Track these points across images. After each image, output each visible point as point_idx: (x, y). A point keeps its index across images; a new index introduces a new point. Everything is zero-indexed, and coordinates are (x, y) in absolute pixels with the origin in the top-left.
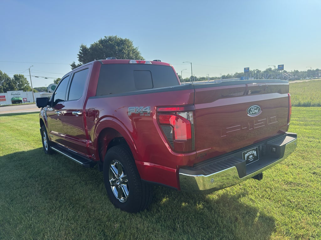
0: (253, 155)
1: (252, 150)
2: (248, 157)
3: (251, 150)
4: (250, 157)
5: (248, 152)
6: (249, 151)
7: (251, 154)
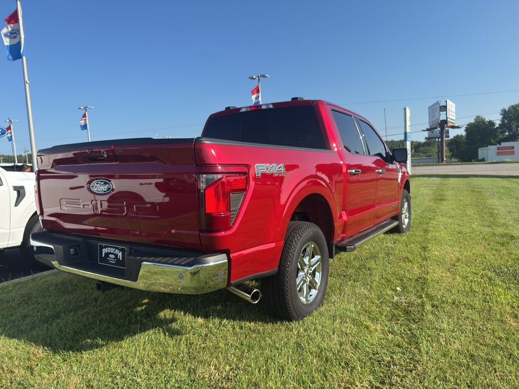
0: (116, 255)
1: (116, 248)
2: (107, 254)
3: (113, 247)
4: (110, 256)
5: (108, 247)
6: (110, 247)
7: (112, 252)
